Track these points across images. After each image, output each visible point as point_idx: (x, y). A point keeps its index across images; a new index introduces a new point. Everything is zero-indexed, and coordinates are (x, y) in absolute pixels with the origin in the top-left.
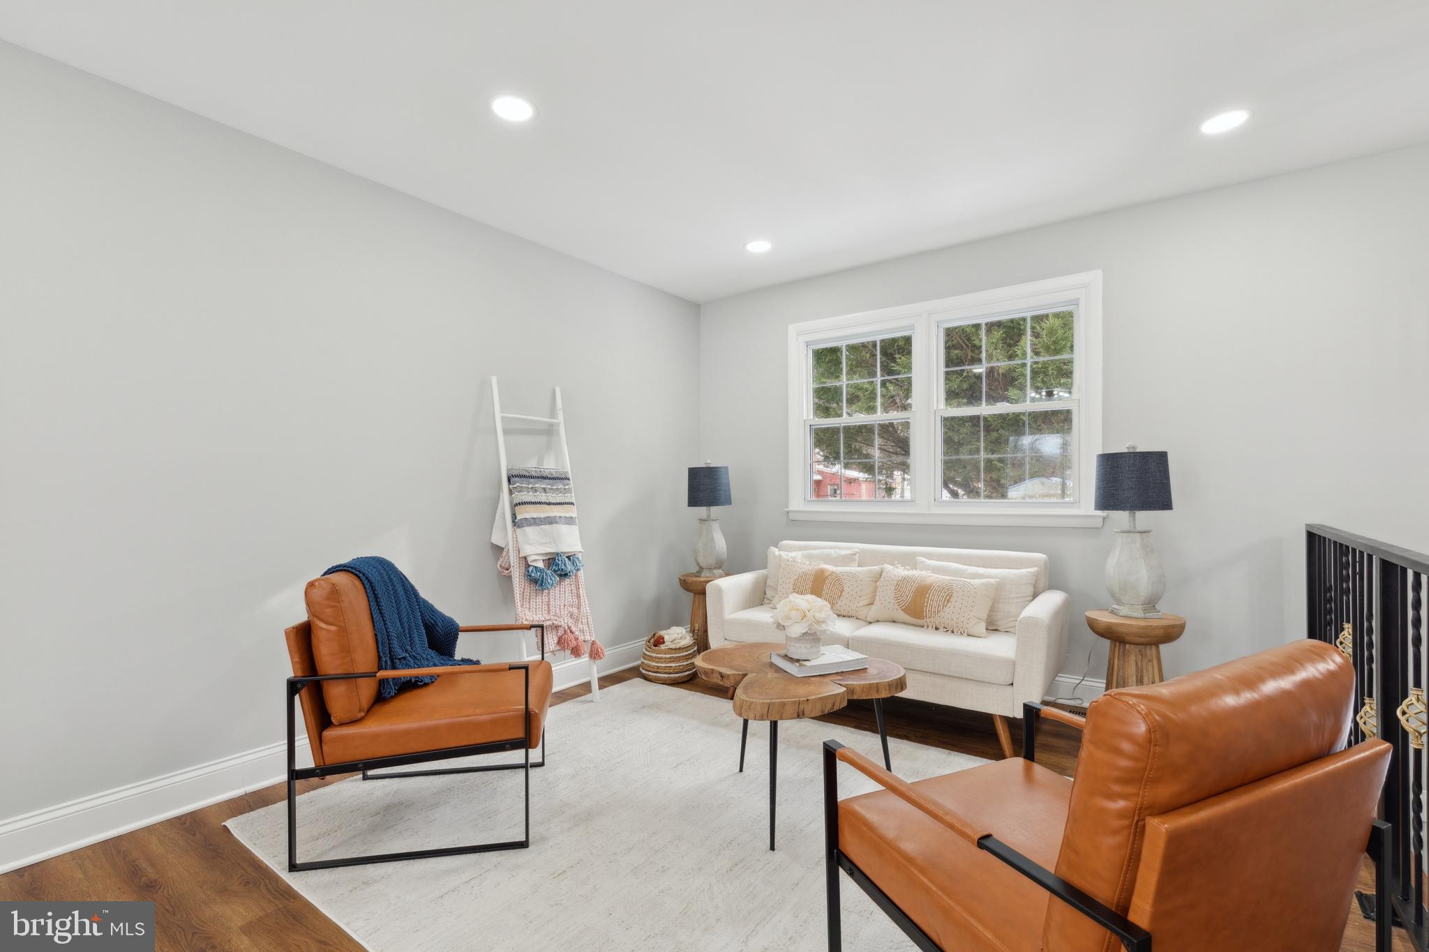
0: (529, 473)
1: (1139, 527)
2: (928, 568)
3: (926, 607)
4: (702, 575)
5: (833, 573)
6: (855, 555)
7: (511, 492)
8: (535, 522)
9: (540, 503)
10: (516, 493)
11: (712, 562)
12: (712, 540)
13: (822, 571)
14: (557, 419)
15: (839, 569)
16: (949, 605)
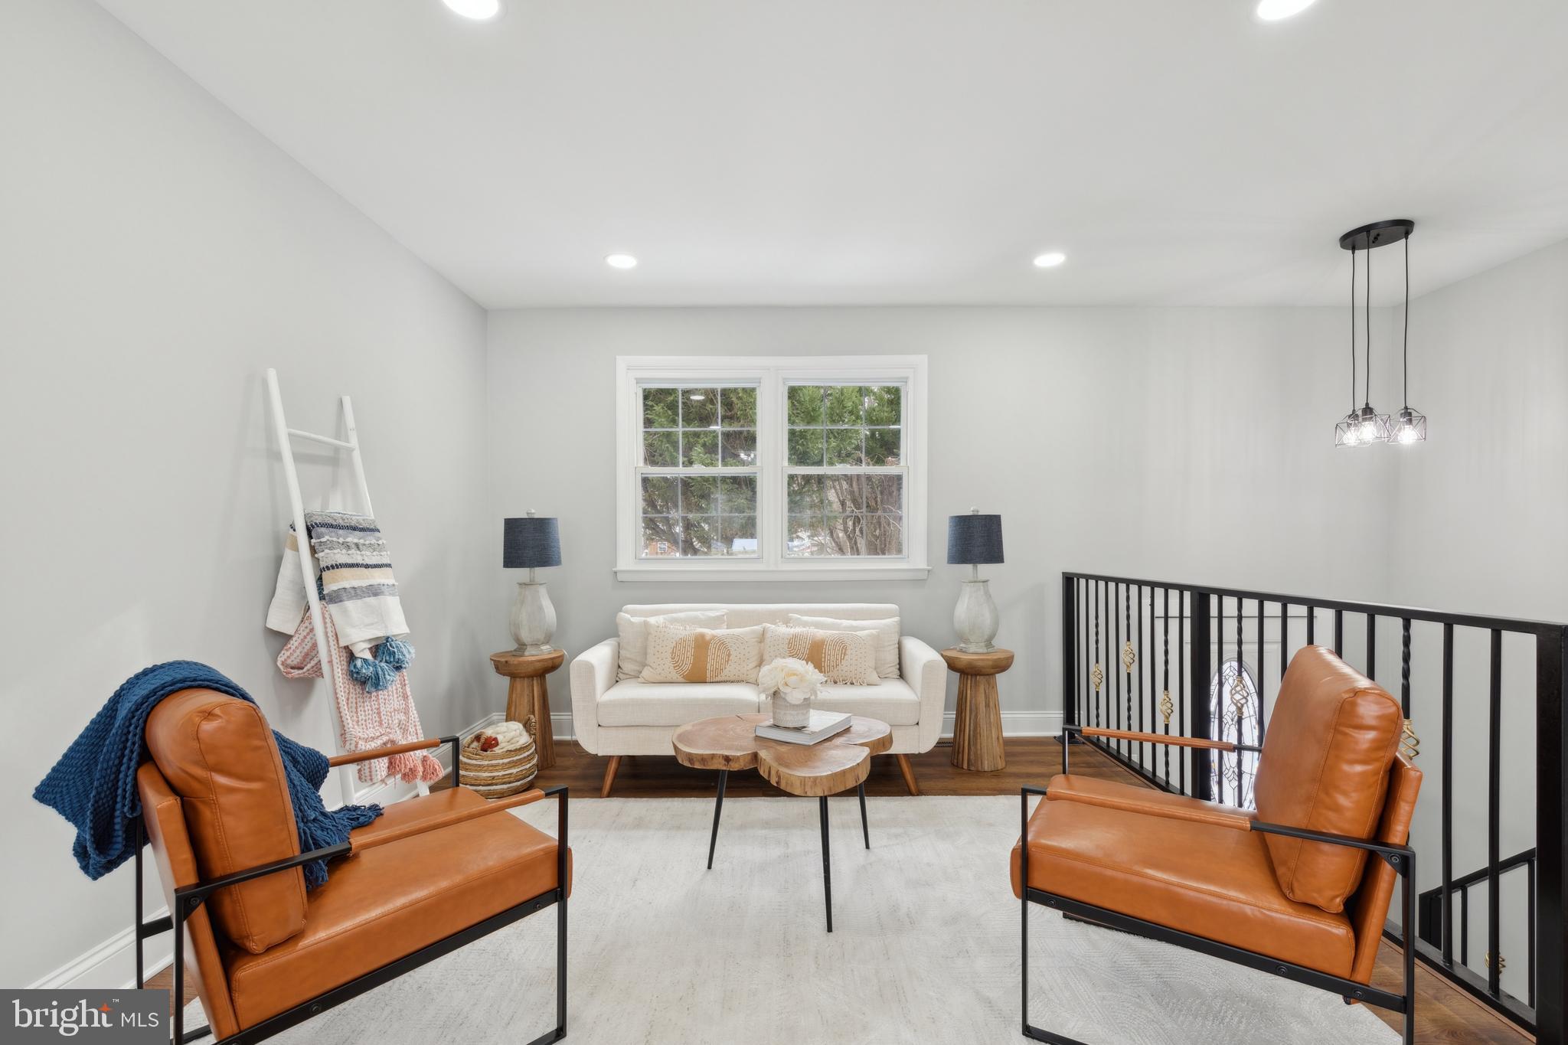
0: (335, 520)
1: (981, 577)
2: (805, 624)
3: (824, 662)
4: (526, 653)
5: (714, 637)
6: (723, 616)
7: (313, 550)
8: (356, 593)
9: (357, 565)
10: (327, 551)
11: (541, 636)
12: (541, 608)
13: (702, 636)
14: (347, 441)
15: (721, 632)
16: (846, 657)
